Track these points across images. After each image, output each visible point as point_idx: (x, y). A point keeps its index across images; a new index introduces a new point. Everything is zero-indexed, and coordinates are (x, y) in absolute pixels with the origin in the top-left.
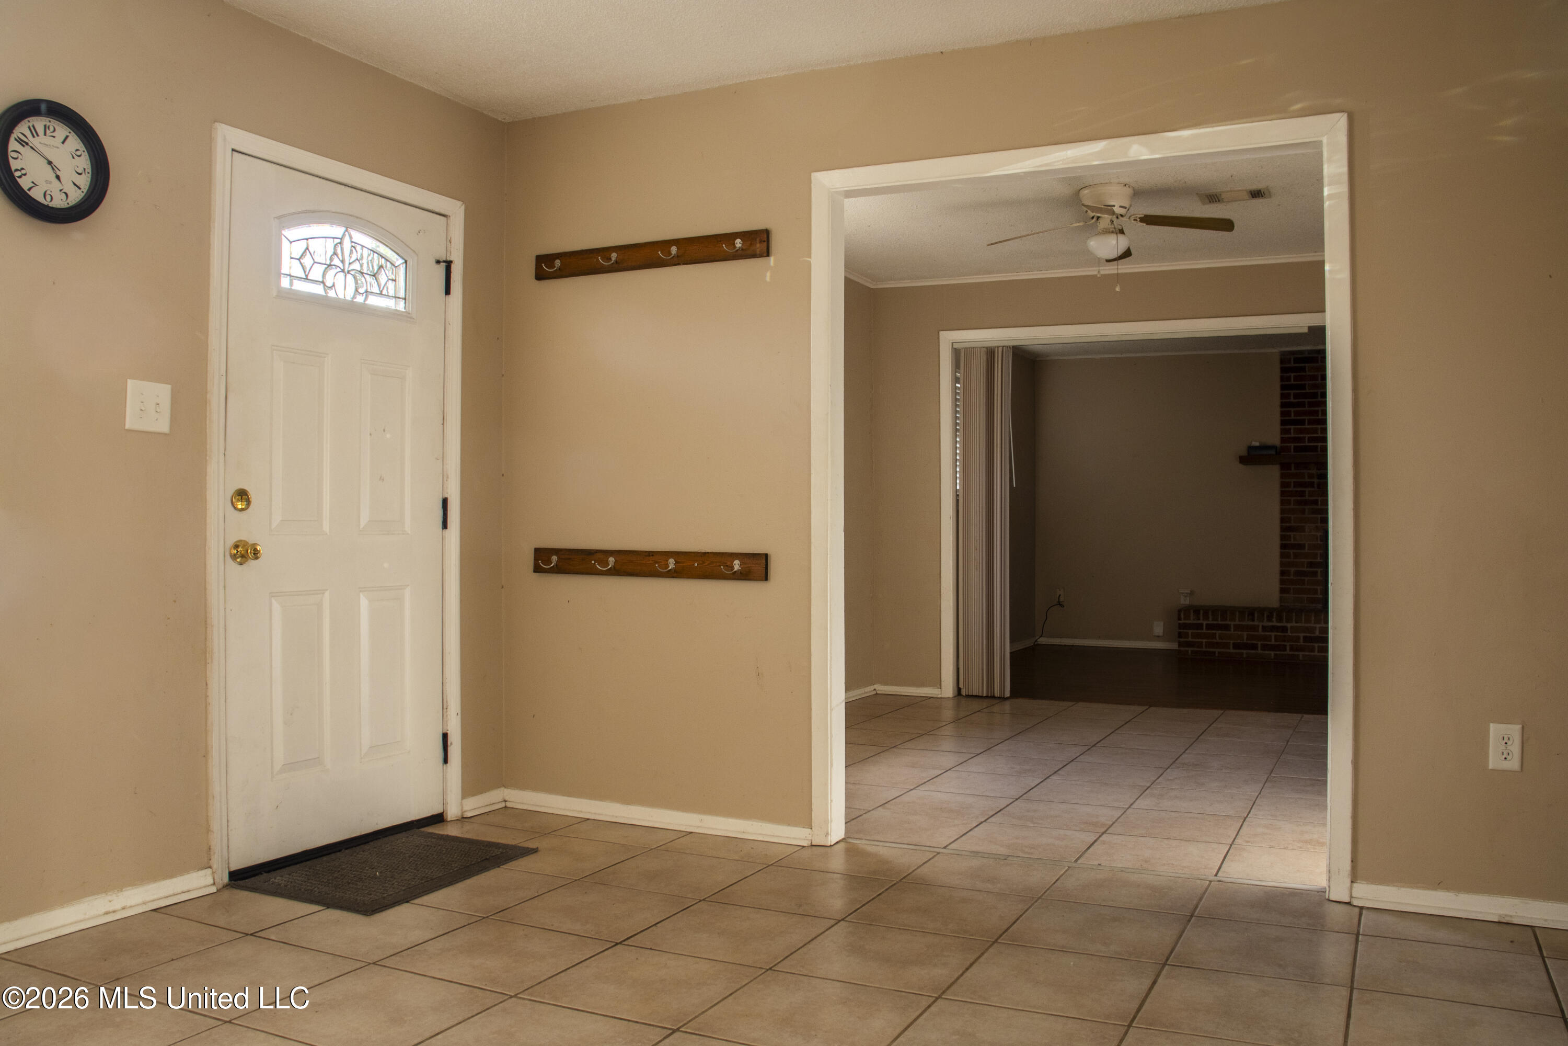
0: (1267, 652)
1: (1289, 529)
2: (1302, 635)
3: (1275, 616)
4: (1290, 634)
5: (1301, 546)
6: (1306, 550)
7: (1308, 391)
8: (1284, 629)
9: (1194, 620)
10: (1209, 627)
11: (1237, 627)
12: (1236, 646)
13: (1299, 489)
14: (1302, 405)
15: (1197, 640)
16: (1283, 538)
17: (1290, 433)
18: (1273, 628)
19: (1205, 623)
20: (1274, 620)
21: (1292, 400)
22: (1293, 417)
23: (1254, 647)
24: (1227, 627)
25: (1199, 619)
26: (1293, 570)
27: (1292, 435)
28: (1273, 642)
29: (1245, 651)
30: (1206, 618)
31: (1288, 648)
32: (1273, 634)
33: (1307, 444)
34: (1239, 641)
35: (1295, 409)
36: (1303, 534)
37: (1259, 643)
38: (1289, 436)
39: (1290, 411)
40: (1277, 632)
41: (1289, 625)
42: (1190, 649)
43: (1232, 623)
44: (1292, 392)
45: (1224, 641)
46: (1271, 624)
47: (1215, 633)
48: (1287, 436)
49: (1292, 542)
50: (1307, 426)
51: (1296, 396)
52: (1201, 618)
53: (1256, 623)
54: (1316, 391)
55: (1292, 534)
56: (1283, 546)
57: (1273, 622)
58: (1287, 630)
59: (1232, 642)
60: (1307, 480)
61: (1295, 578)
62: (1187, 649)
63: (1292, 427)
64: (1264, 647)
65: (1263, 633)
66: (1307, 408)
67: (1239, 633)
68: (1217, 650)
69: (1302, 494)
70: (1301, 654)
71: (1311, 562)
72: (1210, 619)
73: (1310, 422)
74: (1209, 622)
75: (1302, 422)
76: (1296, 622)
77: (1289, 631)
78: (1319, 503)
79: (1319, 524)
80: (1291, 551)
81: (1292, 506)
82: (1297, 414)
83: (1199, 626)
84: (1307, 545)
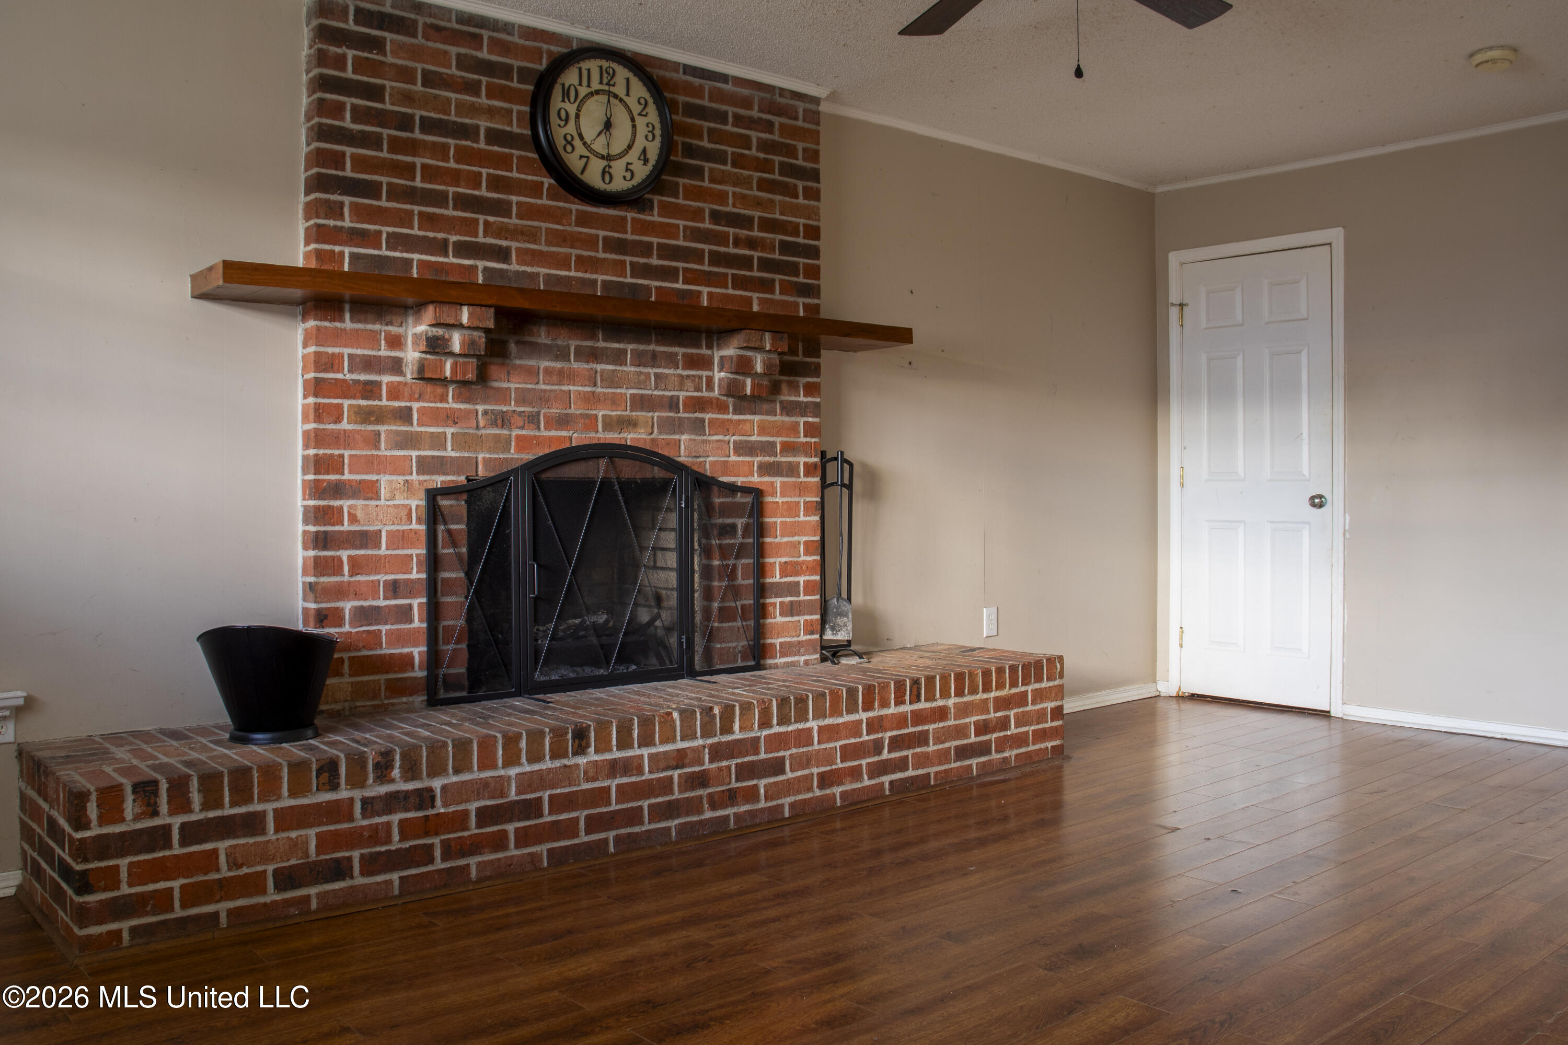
0: (379, 878)
1: (337, 490)
2: (473, 806)
3: (398, 764)
4: (442, 810)
5: (367, 539)
6: (383, 551)
7: (388, 107)
8: (425, 798)
9: (137, 818)
10: (191, 833)
11: (285, 819)
12: (286, 879)
13: (363, 377)
14: (373, 141)
15: (151, 887)
16: (317, 515)
17: (341, 217)
18: (393, 802)
19: (177, 822)
20: (396, 773)
21: (348, 123)
22: (348, 172)
23: (340, 870)
24: (253, 824)
25: (155, 813)
26: (348, 606)
27: (347, 223)
28: (396, 843)
29: (313, 891)
30: (180, 803)
31: (438, 853)
32: (395, 818)
33: (384, 252)
34: (293, 862)
35: (354, 150)
36: (373, 503)
37: (356, 854)
38: (339, 223)
39: (343, 154)
40: (407, 810)
41: (437, 784)
42: (125, 925)
43: (269, 807)
44: (349, 101)
45: (245, 870)
46: (383, 789)
47: (215, 852)
48: (332, 223)
49: (346, 527)
50: (384, 203)
51: (359, 115)
52: (164, 808)
53: (344, 794)
54: (409, 111)
55: (346, 504)
56: (320, 541)
57: (392, 781)
58: (433, 798)
59: (270, 868)
60: (384, 352)
61: (354, 630)
62: (114, 926)
63: (347, 200)
64: (371, 865)
65: (365, 823)
66: (385, 154)
67: (293, 834)
68: (223, 907)
69: (370, 391)
70: (473, 861)
71: (395, 583)
72: (196, 805)
73: (395, 193)
74: (194, 817)
75: (372, 190)
76: (457, 771)
77: (438, 802)
78: (415, 416)
79: (414, 477)
80: (344, 554)
81: (345, 425)
82: (360, 163)
83: (161, 837)
84: (384, 534)
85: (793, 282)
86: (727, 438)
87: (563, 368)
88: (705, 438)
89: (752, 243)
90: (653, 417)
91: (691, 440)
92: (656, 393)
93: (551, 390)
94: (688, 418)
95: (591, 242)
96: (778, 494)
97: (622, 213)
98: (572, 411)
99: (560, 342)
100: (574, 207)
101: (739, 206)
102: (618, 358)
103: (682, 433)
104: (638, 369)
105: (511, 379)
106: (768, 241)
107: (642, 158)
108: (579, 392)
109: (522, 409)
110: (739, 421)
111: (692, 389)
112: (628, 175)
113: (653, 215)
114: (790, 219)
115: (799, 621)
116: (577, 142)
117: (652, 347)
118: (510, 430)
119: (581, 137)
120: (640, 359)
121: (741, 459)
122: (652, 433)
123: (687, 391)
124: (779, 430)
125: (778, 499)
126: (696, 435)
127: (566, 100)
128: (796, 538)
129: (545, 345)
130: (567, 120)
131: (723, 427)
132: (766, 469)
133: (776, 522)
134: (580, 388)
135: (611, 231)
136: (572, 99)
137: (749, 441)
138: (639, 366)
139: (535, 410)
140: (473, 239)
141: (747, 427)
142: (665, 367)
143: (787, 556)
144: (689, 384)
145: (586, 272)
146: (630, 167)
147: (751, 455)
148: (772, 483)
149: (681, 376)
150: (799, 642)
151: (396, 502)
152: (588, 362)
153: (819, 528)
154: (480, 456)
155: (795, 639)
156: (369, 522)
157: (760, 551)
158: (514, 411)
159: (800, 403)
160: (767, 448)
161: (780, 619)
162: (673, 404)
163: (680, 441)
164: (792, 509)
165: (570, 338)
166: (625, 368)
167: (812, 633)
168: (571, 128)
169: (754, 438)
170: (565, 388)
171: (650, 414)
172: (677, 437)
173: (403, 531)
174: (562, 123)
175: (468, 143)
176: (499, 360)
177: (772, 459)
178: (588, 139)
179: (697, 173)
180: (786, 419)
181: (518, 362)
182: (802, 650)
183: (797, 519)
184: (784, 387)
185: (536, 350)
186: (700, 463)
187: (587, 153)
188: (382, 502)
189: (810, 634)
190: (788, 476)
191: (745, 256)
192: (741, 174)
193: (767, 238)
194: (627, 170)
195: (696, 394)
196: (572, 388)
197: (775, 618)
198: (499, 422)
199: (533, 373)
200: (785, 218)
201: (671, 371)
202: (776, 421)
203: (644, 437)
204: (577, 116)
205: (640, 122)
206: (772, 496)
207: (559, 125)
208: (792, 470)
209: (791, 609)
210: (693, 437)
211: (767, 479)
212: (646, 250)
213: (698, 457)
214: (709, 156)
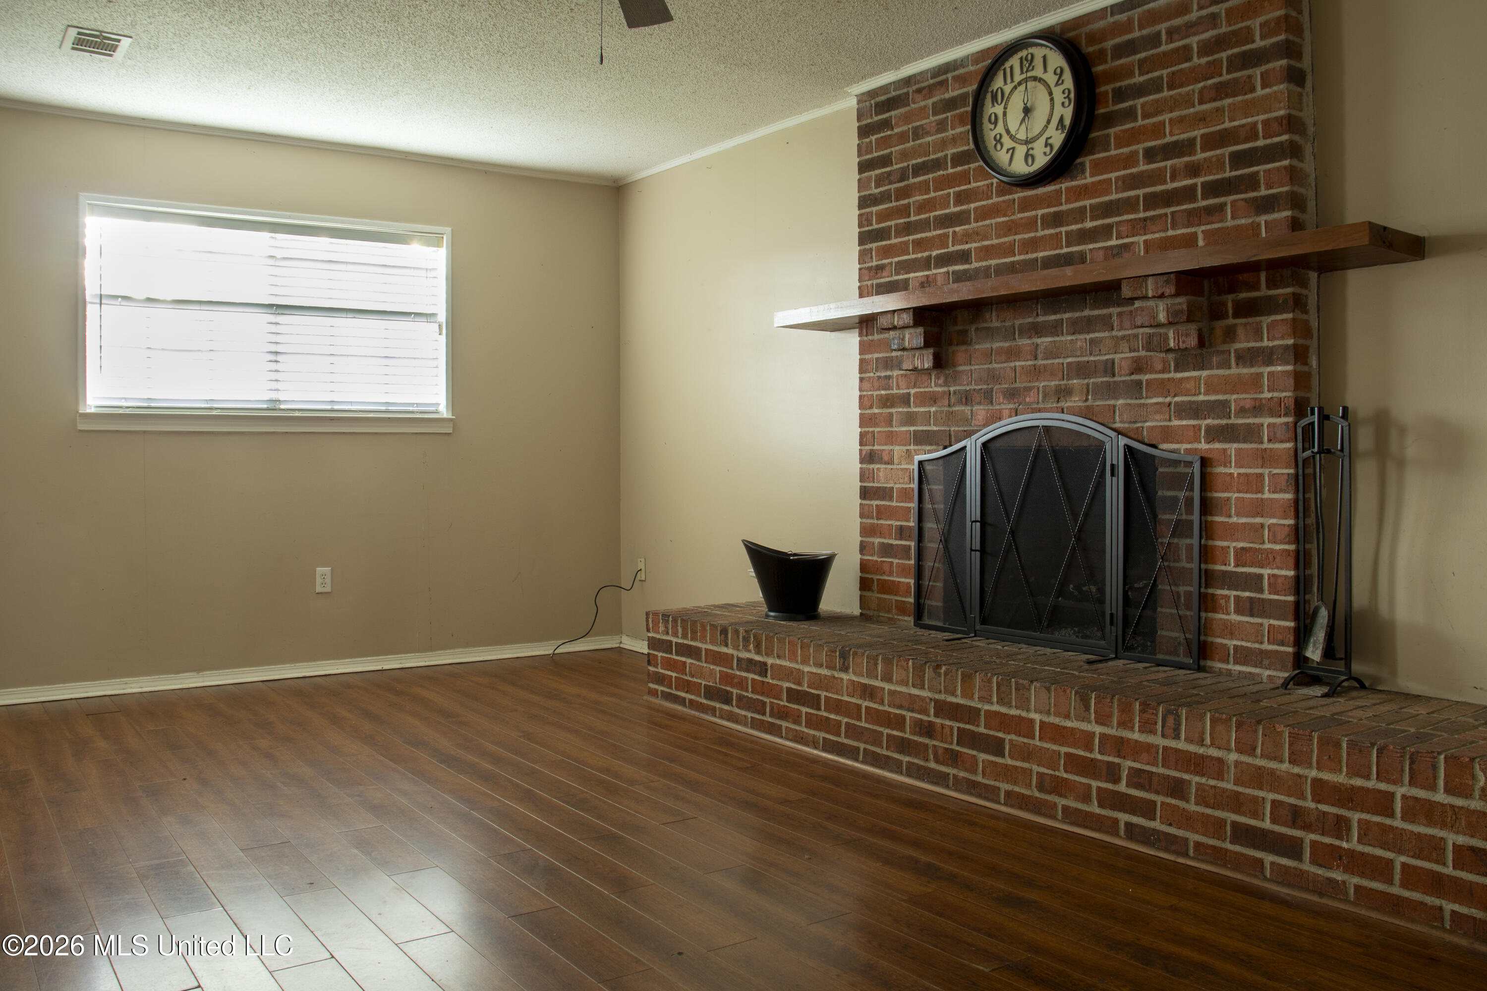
0: (743, 713)
1: (871, 457)
2: (785, 685)
3: (752, 640)
4: (771, 680)
5: (886, 493)
6: (894, 503)
7: (894, 167)
9: (664, 633)
10: (678, 649)
11: (709, 656)
13: (883, 374)
14: (887, 197)
15: (667, 672)
17: (871, 259)
19: (674, 640)
20: (751, 646)
21: (875, 189)
22: (873, 226)
23: (728, 698)
24: (697, 653)
26: (876, 541)
27: (874, 263)
28: (750, 693)
29: (717, 705)
30: (676, 631)
33: (894, 277)
34: (711, 683)
35: (876, 208)
36: (890, 466)
38: (870, 264)
39: (872, 214)
40: (755, 673)
41: (769, 661)
43: (703, 646)
44: (875, 173)
45: (695, 679)
46: (747, 654)
47: (686, 663)
48: (866, 265)
49: (873, 483)
50: (893, 241)
51: (879, 181)
52: (670, 631)
53: (730, 650)
54: (905, 164)
55: (875, 467)
57: (750, 651)
59: (703, 682)
60: (894, 353)
61: (879, 560)
63: (874, 246)
64: (740, 702)
65: (738, 672)
66: (893, 204)
67: (711, 666)
69: (887, 383)
70: (784, 725)
72: (680, 634)
73: (899, 231)
74: (678, 640)
75: (886, 233)
76: (778, 657)
77: (769, 674)
78: (912, 400)
79: (912, 447)
80: (874, 504)
81: (874, 410)
82: (880, 216)
83: (669, 646)
84: (895, 491)
85: (1250, 198)
86: (1168, 399)
87: (1010, 346)
88: (1142, 401)
89: (1194, 170)
90: (1088, 385)
91: (1126, 404)
92: (1092, 358)
93: (1001, 368)
94: (1124, 381)
95: (1031, 224)
96: (1233, 464)
97: (1057, 187)
98: (1017, 385)
99: (1008, 324)
100: (1016, 196)
101: (1177, 132)
102: (1055, 329)
103: (1117, 398)
104: (1073, 337)
105: (973, 362)
106: (1214, 159)
107: (1060, 127)
108: (1022, 367)
109: (980, 387)
110: (1181, 380)
111: (1128, 350)
112: (1048, 150)
113: (1085, 178)
114: (1244, 121)
115: (1261, 625)
116: (1006, 139)
117: (1087, 313)
118: (972, 406)
119: (1008, 131)
120: (1077, 327)
121: (1184, 422)
122: (1087, 400)
123: (1122, 352)
124: (1234, 386)
125: (1235, 471)
126: (1132, 399)
127: (996, 104)
128: (1258, 520)
129: (997, 328)
130: (996, 123)
131: (1163, 388)
132: (1214, 434)
133: (1228, 499)
134: (1023, 363)
135: (1048, 207)
136: (999, 101)
137: (1194, 402)
138: (1074, 334)
139: (990, 386)
140: (946, 250)
141: (1190, 385)
142: (1099, 331)
143: (1243, 541)
144: (1124, 346)
145: (1027, 253)
146: (1050, 141)
147: (1197, 417)
148: (1225, 450)
149: (1117, 337)
150: (1261, 652)
151: (903, 467)
152: (1030, 337)
153: (1292, 509)
154: (952, 429)
155: (1256, 646)
156: (887, 482)
157: (1207, 530)
158: (974, 390)
159: (1263, 349)
160: (1221, 408)
161: (1234, 617)
162: (1109, 368)
163: (1114, 406)
164: (1254, 483)
165: (1015, 318)
166: (1063, 338)
167: (1282, 643)
168: (1000, 129)
169: (1201, 398)
170: (1012, 364)
171: (1086, 381)
172: (1112, 402)
173: (906, 488)
174: (992, 127)
175: (941, 172)
176: (964, 348)
177: (1224, 422)
178: (1013, 132)
179: (1130, 114)
180: (1246, 371)
181: (977, 347)
182: (1266, 662)
183: (1259, 496)
184: (1241, 332)
185: (990, 333)
186: (1137, 428)
187: (1013, 144)
188: (895, 467)
189: (1278, 645)
190: (1245, 442)
191: (1185, 188)
192: (1180, 94)
193: (1213, 157)
194: (1046, 146)
195: (1133, 354)
196: (1018, 364)
197: (1228, 614)
198: (964, 400)
199: (988, 355)
200: (1236, 123)
201: (1106, 334)
202: (1229, 375)
203: (1080, 404)
204: (1005, 114)
205: (1057, 92)
206: (1225, 466)
207: (991, 130)
208: (1251, 434)
209: (1252, 608)
210: (1129, 401)
211: (1217, 446)
212: (1080, 215)
213: (1135, 422)
214: (1140, 91)
